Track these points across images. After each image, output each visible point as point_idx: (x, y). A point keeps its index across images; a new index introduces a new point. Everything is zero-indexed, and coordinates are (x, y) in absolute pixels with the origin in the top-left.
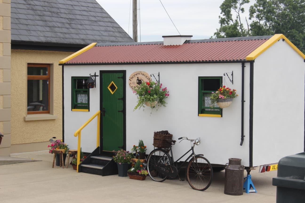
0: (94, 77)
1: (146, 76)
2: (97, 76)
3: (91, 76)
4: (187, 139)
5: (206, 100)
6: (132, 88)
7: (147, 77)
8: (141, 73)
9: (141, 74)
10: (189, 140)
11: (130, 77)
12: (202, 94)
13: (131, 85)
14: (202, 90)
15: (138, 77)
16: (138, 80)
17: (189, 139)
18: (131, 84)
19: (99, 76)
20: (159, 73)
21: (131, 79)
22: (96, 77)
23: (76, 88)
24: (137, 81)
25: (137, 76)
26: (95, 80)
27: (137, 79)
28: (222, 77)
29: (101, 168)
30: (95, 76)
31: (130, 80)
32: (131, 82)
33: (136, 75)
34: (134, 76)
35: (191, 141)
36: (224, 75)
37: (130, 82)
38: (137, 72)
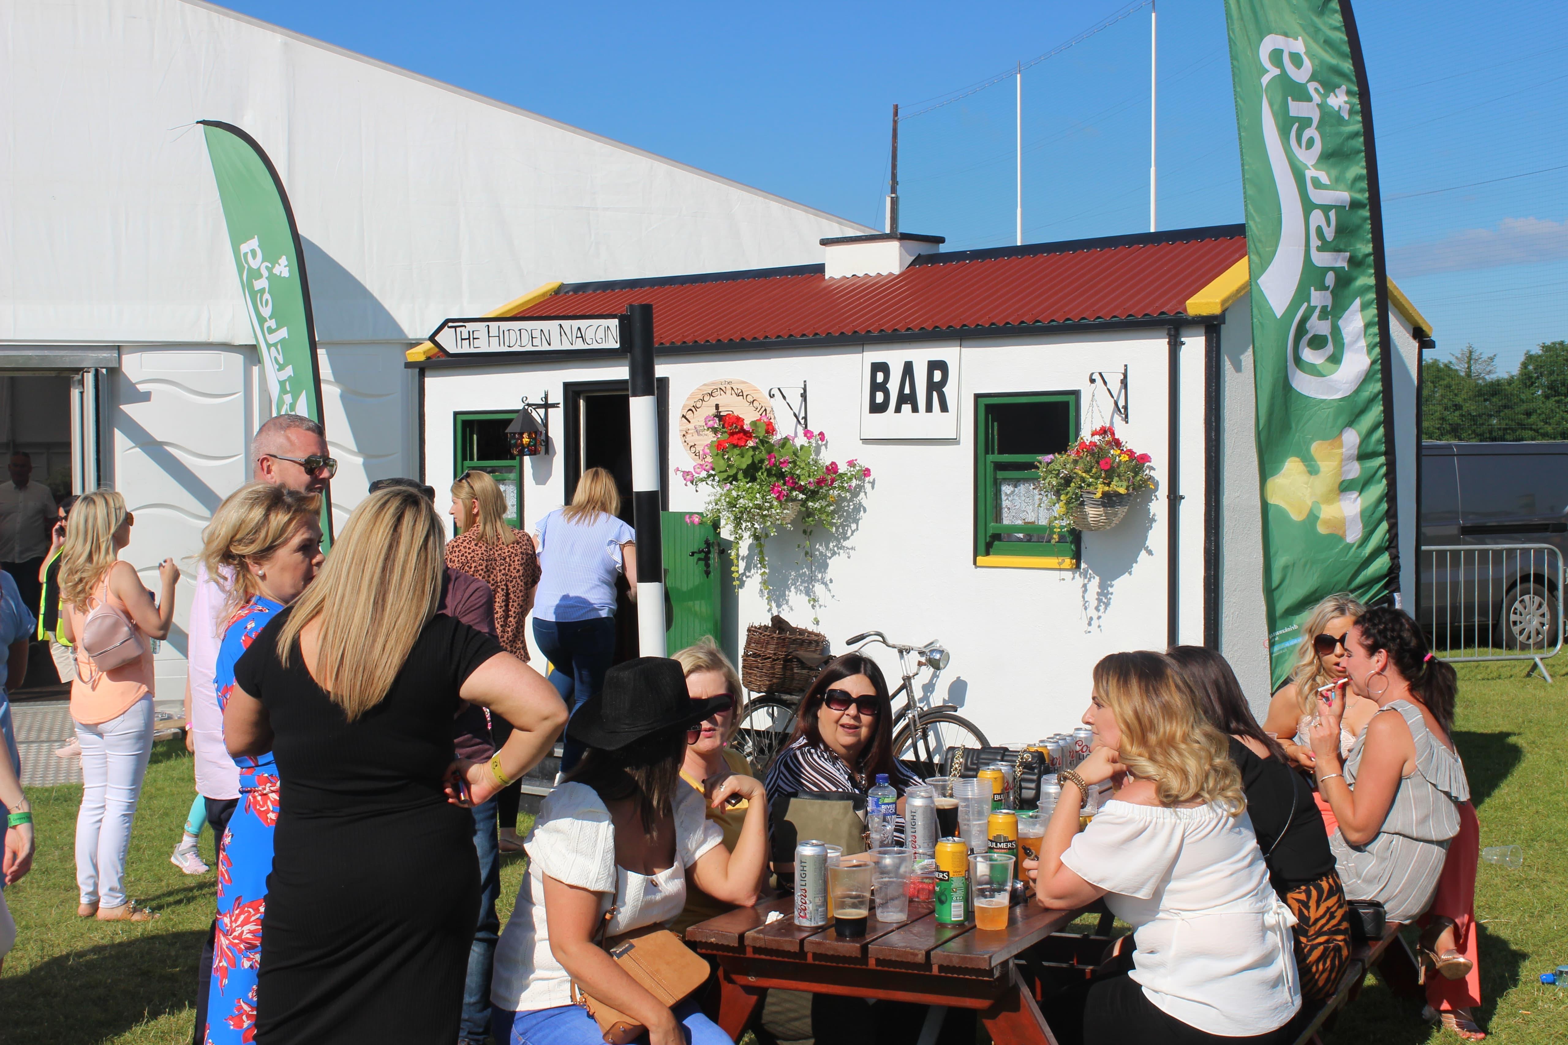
0: (542, 411)
1: (750, 399)
2: (554, 406)
3: (529, 405)
4: (884, 642)
5: (1006, 494)
6: (693, 449)
7: (755, 403)
8: (732, 389)
9: (729, 392)
10: (894, 647)
11: (684, 407)
12: (990, 468)
13: (689, 438)
14: (993, 453)
15: (717, 406)
16: (717, 415)
17: (890, 641)
18: (688, 436)
19: (562, 406)
20: (805, 385)
21: (689, 415)
22: (550, 410)
23: (472, 459)
24: (714, 422)
25: (713, 401)
26: (546, 425)
27: (713, 411)
28: (1076, 394)
30: (547, 406)
31: (684, 416)
32: (691, 426)
33: (711, 395)
34: (703, 400)
35: (901, 652)
36: (1093, 381)
37: (684, 428)
38: (713, 384)
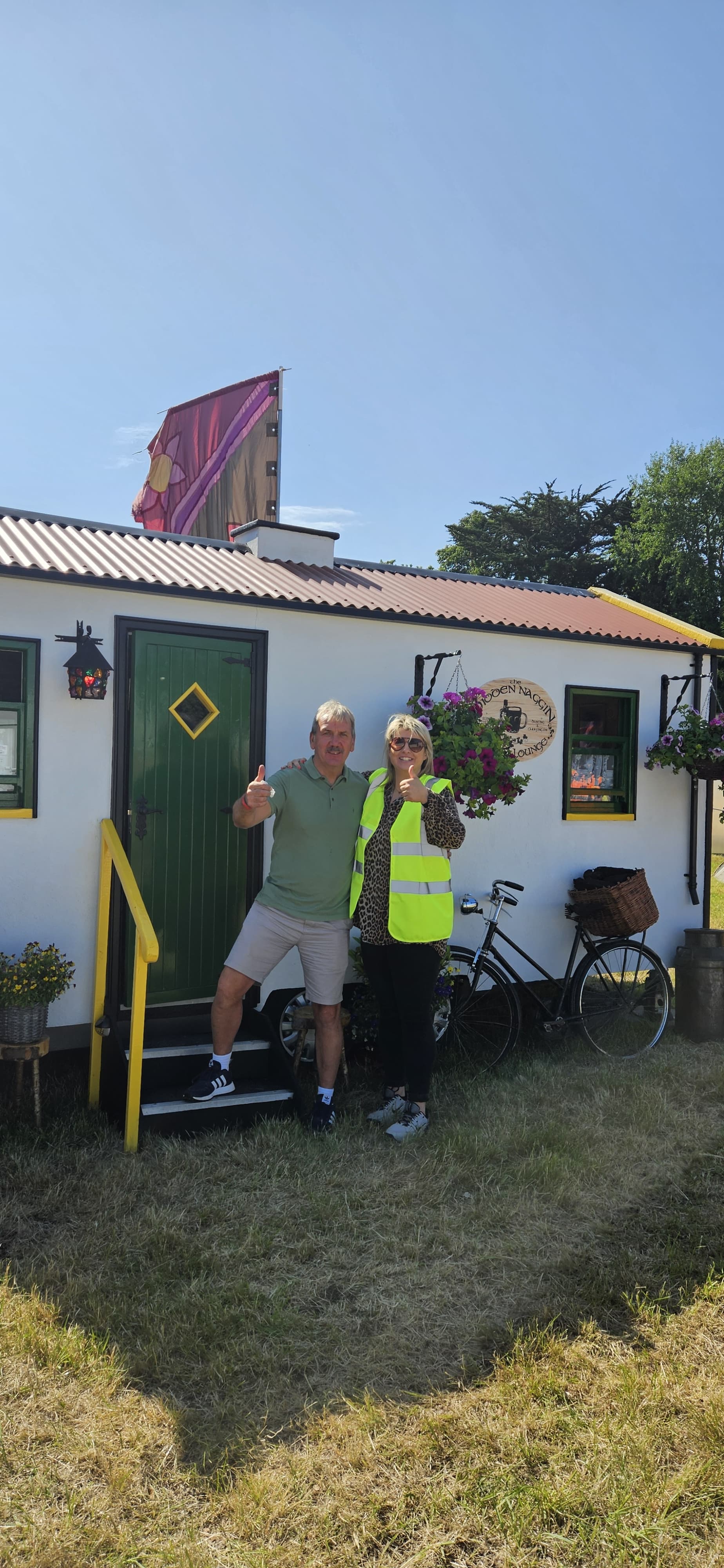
1: (536, 698)
7: (542, 703)
8: (517, 686)
9: (517, 690)
15: (506, 702)
16: (505, 710)
24: (501, 716)
25: (502, 697)
27: (502, 706)
28: (636, 693)
29: (284, 1096)
33: (500, 691)
34: (492, 695)
